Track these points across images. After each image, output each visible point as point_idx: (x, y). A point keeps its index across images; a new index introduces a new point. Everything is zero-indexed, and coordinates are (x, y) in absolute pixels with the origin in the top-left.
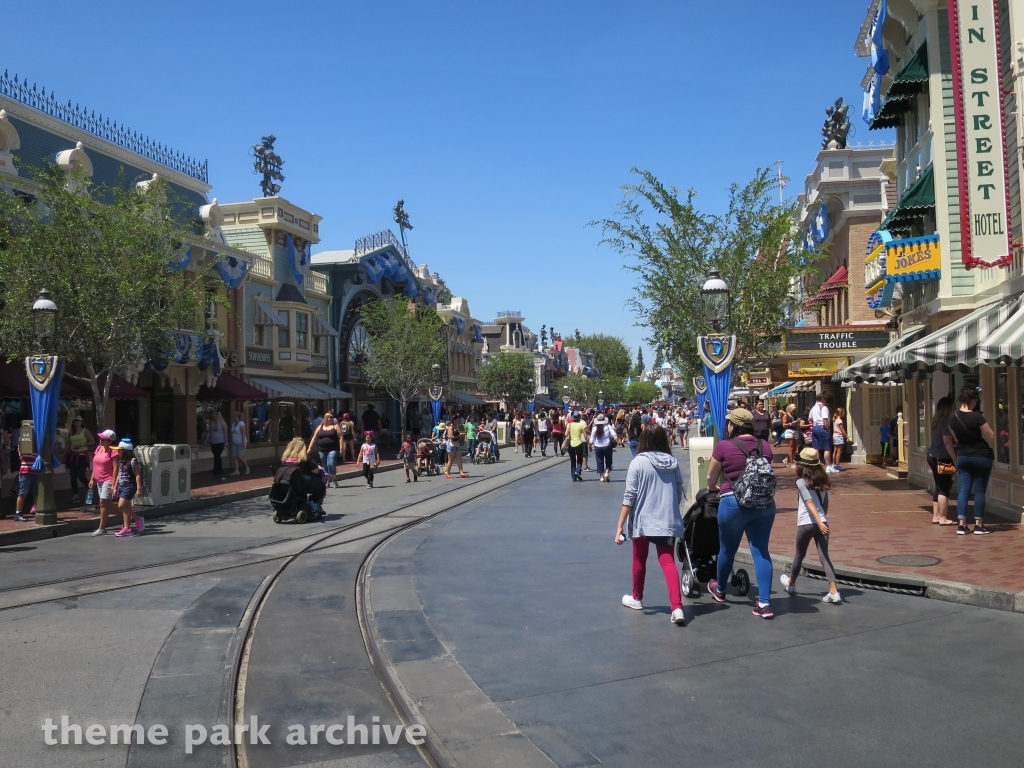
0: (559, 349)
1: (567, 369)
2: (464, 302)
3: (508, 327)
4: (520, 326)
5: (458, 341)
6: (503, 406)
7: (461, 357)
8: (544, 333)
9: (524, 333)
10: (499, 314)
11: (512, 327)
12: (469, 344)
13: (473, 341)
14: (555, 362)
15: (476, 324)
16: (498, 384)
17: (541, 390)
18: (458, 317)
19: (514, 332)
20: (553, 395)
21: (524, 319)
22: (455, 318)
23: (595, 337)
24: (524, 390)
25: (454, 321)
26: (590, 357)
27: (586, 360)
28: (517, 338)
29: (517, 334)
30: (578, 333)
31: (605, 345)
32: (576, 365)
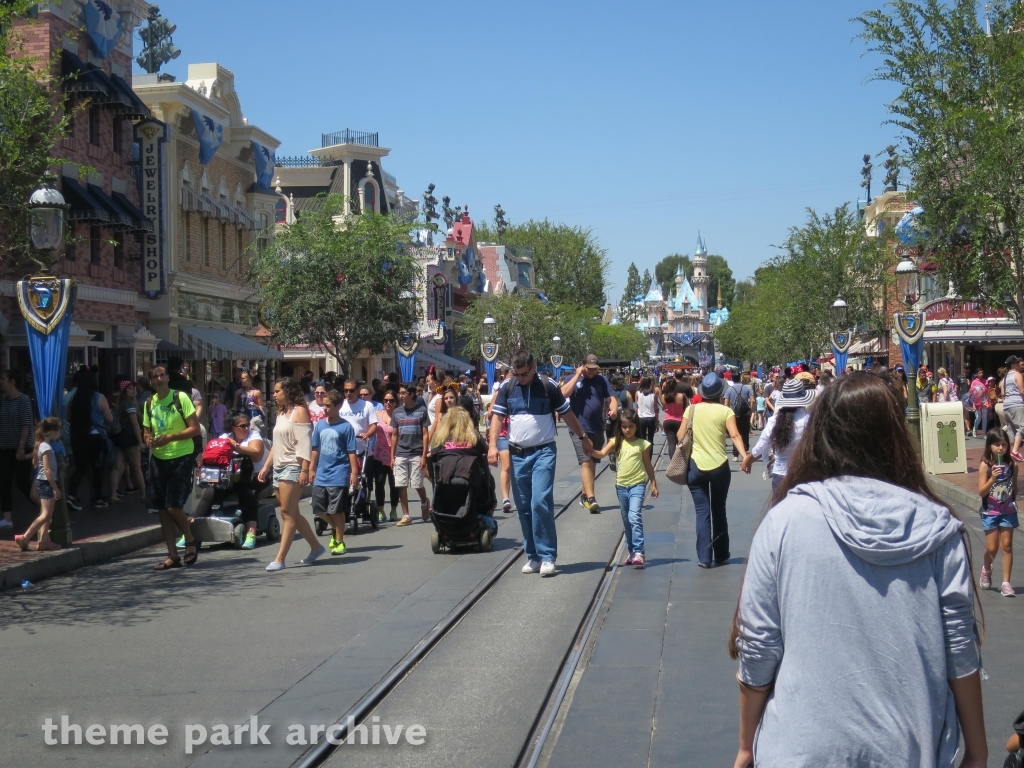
0: (466, 241)
1: (480, 289)
2: (224, 79)
3: (346, 170)
4: (376, 169)
5: (205, 183)
6: (332, 366)
7: (213, 226)
8: (431, 202)
9: (387, 190)
10: (325, 140)
11: (358, 170)
12: (239, 195)
13: (251, 189)
14: (457, 269)
15: (261, 143)
16: (312, 298)
17: (428, 329)
18: (201, 112)
19: (363, 182)
20: (453, 343)
21: (385, 152)
22: (193, 115)
23: (533, 228)
24: (388, 318)
25: (189, 122)
26: (526, 264)
27: (518, 270)
28: (369, 199)
29: (369, 188)
30: (500, 214)
31: (555, 244)
32: (498, 279)
